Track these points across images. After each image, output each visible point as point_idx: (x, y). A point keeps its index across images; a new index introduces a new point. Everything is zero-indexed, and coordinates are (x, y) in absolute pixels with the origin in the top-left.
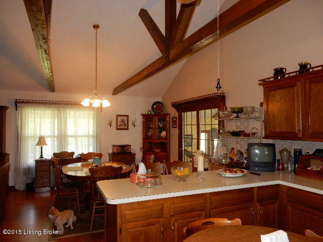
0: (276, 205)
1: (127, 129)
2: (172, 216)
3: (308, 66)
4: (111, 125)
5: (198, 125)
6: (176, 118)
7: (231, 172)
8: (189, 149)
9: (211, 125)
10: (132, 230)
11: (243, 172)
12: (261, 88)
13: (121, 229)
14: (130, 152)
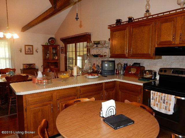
0: (114, 91)
1: (33, 54)
2: (58, 100)
3: (133, 19)
4: (21, 51)
5: (76, 51)
6: (63, 47)
7: (92, 75)
8: (71, 66)
9: (83, 51)
10: (33, 109)
11: (98, 75)
12: (109, 30)
13: (26, 109)
14: (35, 68)
